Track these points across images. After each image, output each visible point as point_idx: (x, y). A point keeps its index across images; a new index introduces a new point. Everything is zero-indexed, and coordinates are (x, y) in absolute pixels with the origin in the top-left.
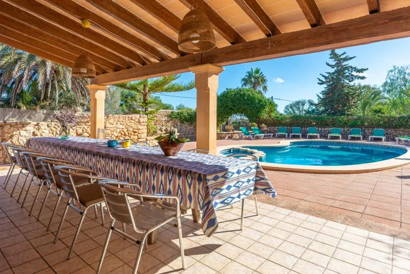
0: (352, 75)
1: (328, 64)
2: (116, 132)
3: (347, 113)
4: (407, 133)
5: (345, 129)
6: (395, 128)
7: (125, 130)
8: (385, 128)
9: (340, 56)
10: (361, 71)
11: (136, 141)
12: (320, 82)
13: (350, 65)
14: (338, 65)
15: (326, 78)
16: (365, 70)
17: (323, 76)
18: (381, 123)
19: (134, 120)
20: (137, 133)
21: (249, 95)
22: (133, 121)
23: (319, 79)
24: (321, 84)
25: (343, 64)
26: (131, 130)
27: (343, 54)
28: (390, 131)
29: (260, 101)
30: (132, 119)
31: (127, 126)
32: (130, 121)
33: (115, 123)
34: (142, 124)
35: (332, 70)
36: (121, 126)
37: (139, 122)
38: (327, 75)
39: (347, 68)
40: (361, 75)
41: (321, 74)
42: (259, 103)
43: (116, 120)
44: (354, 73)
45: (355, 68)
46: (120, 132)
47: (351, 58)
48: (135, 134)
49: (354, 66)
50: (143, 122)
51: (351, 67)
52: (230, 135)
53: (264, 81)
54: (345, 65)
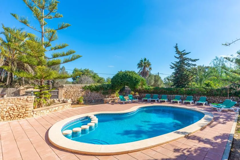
0: (189, 63)
1: (175, 57)
2: (6, 108)
3: (186, 86)
4: (221, 99)
5: (184, 96)
6: (214, 96)
7: (15, 107)
8: (208, 96)
9: (182, 52)
10: (194, 61)
11: (24, 113)
12: (171, 67)
13: (187, 57)
14: (180, 57)
15: (174, 64)
16: (197, 60)
17: (173, 64)
18: (205, 93)
19: (23, 100)
20: (25, 108)
21: (130, 75)
22: (21, 100)
23: (170, 65)
24: (172, 68)
25: (184, 57)
26: (20, 106)
27: (183, 51)
28: (211, 98)
29: (136, 79)
30: (20, 99)
31: (16, 104)
32: (19, 100)
33: (6, 103)
34: (29, 101)
35: (178, 60)
36: (11, 105)
37: (27, 101)
38: (175, 63)
39: (186, 59)
40: (194, 63)
41: (172, 63)
42: (135, 80)
43: (6, 101)
44: (190, 62)
45: (190, 59)
46: (9, 108)
47: (188, 53)
48: (23, 108)
49: (189, 58)
50: (30, 100)
51: (188, 58)
52: (113, 100)
53: (149, 65)
54: (185, 57)
